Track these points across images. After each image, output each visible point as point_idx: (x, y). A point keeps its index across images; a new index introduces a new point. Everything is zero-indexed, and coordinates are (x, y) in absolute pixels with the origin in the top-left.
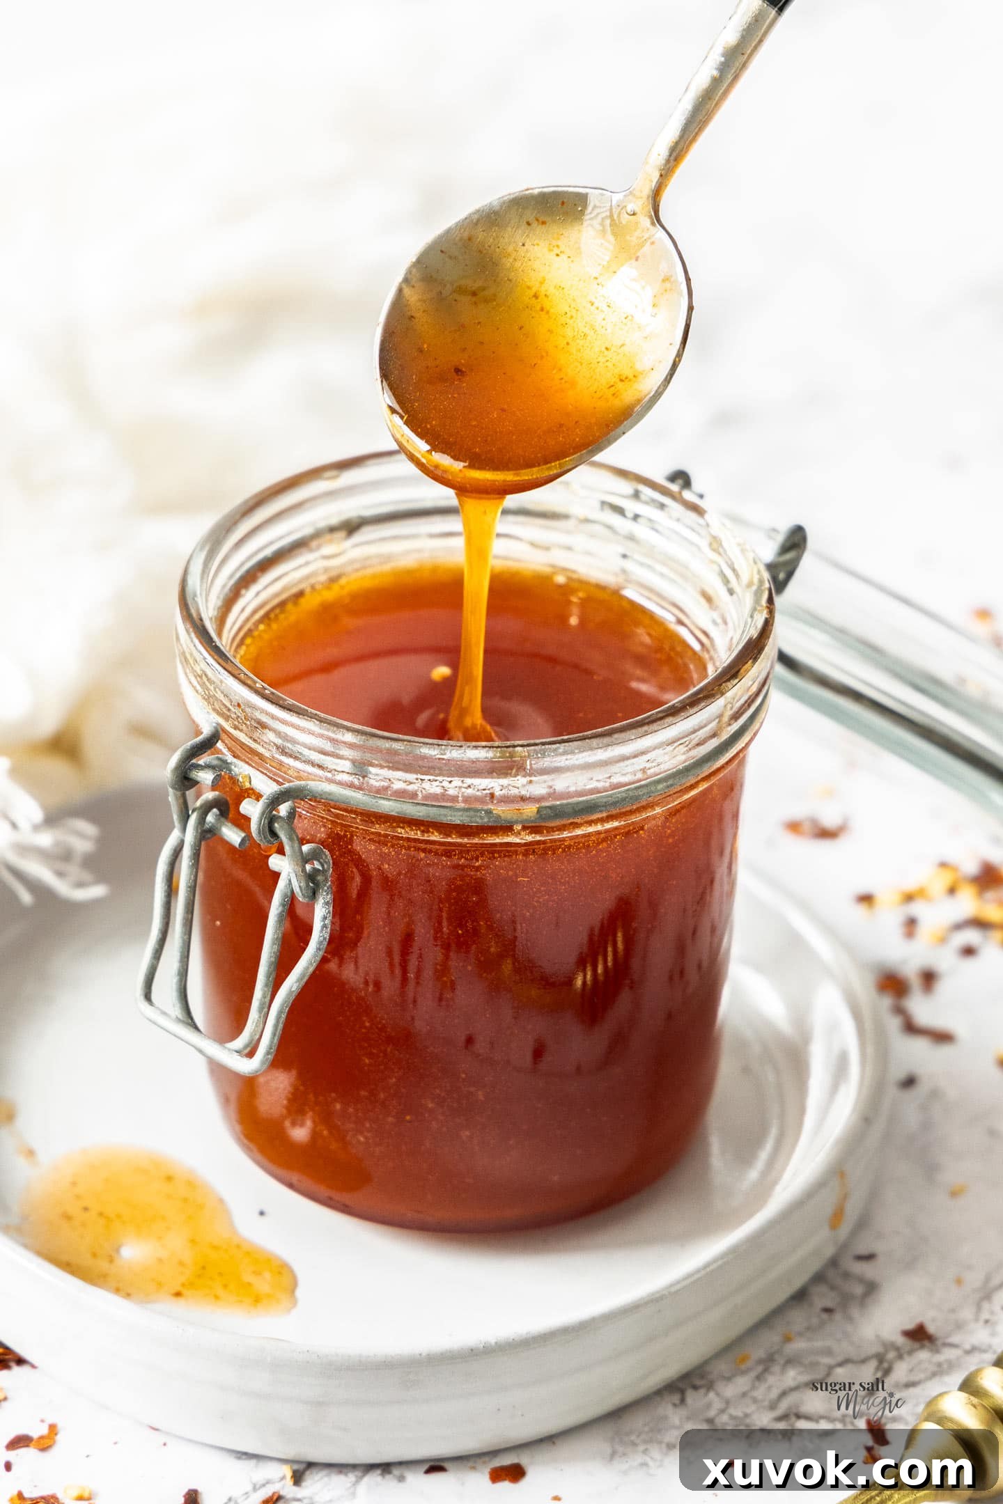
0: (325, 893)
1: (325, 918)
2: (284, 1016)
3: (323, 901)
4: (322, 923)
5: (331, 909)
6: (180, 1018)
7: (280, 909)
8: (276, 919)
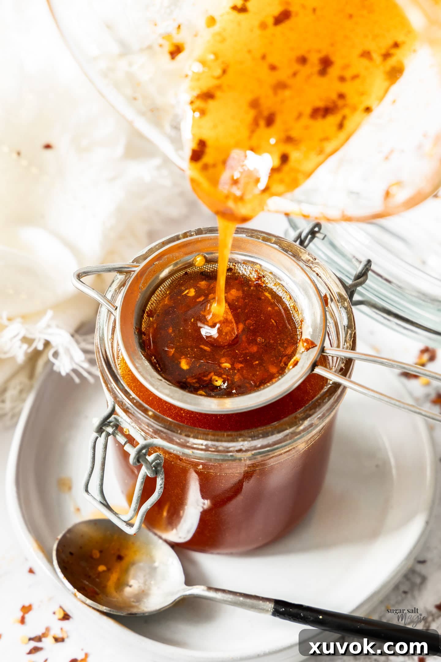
0: (161, 475)
1: (161, 484)
2: (144, 516)
3: (160, 478)
4: (160, 487)
5: (164, 480)
6: (101, 501)
7: (142, 480)
8: (141, 483)
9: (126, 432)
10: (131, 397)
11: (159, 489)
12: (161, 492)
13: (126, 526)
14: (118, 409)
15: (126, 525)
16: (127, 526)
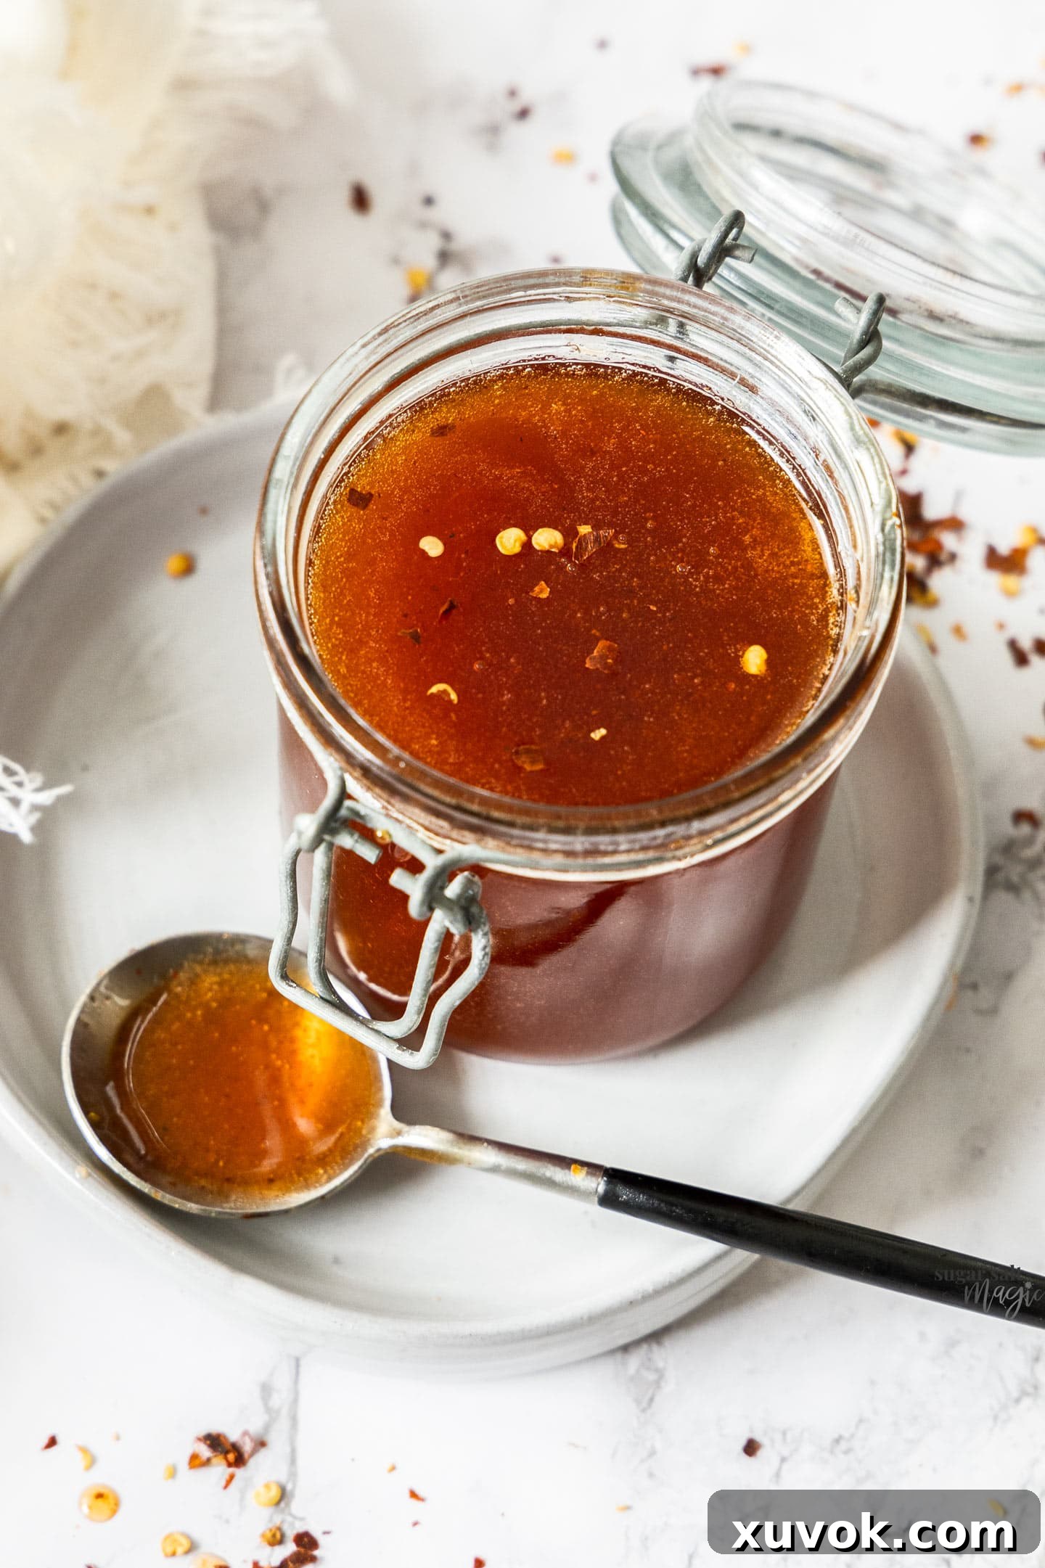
0: (482, 926)
3: (480, 935)
6: (324, 996)
7: (436, 944)
8: (433, 951)
9: (382, 838)
10: (390, 756)
11: (481, 958)
12: (486, 964)
13: (400, 1052)
14: (354, 786)
15: (398, 1048)
16: (404, 1050)
